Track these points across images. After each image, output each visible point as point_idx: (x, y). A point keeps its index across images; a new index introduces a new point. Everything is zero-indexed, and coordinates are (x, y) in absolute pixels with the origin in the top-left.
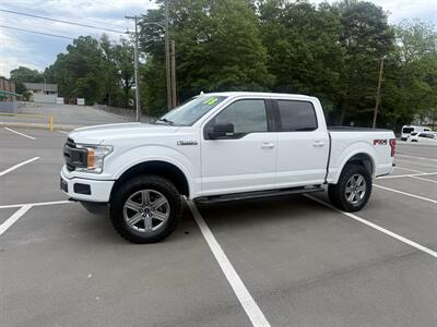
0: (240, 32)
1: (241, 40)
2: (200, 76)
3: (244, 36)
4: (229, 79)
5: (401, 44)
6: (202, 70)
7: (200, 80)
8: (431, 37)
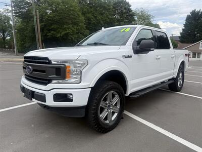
0: (71, 8)
1: (72, 12)
2: (52, 30)
3: (73, 10)
4: (67, 31)
5: (136, 19)
6: (52, 27)
7: (52, 32)
8: (147, 16)
